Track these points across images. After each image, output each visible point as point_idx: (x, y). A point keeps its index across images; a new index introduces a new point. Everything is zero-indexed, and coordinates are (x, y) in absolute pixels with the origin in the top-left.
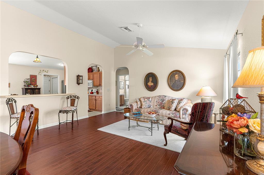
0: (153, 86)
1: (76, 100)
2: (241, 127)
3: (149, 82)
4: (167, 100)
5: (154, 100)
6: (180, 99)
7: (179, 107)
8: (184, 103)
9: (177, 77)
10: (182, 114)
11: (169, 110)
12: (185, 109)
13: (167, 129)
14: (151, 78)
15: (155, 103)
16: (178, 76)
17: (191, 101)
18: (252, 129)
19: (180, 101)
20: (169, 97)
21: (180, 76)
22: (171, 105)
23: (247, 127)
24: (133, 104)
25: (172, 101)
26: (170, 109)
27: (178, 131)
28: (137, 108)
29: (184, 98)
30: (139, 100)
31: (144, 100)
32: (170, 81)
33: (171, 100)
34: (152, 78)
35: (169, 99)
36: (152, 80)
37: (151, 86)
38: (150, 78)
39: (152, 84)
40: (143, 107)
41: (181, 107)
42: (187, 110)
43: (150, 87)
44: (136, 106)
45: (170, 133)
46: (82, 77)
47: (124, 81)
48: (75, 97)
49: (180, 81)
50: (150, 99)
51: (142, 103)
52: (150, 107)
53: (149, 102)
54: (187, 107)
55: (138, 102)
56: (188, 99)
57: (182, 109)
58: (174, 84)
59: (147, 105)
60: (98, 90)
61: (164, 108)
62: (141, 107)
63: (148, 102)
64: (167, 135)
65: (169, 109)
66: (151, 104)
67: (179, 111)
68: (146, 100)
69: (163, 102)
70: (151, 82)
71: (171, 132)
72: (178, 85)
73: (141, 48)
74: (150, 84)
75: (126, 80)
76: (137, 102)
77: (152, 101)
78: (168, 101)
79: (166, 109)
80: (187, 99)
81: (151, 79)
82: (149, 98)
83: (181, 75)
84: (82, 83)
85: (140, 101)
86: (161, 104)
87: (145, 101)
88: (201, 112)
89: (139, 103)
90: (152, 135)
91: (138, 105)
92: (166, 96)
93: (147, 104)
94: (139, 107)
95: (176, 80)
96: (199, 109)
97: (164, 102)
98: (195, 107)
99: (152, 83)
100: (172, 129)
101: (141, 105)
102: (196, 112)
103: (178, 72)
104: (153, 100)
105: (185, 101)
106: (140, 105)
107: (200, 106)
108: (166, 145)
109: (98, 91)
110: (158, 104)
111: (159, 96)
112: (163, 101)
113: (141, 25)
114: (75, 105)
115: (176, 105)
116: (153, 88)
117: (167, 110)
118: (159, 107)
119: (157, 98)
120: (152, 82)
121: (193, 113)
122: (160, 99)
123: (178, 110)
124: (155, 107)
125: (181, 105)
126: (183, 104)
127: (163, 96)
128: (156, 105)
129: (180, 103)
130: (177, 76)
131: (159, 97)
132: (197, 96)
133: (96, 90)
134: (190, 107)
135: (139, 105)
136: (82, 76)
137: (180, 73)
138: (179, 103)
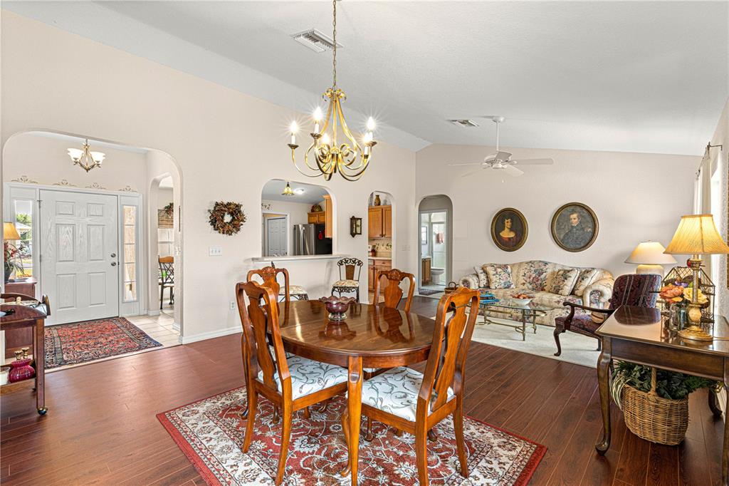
0: (515, 240)
1: (357, 268)
2: (675, 296)
3: (504, 229)
4: (549, 271)
5: (518, 272)
6: (583, 270)
7: (582, 288)
8: (594, 279)
9: (575, 219)
10: (589, 302)
11: (557, 294)
12: (597, 291)
13: (562, 323)
14: (509, 220)
15: (521, 278)
16: (578, 216)
17: (611, 274)
18: (686, 297)
19: (584, 274)
20: (556, 264)
21: (583, 217)
22: (561, 283)
23: (682, 295)
24: (470, 280)
25: (565, 274)
26: (560, 291)
27: (584, 326)
28: (479, 287)
29: (593, 269)
30: (482, 271)
31: (495, 270)
32: (558, 229)
33: (561, 272)
34: (512, 222)
35: (557, 270)
36: (512, 224)
37: (509, 239)
38: (506, 221)
39: (512, 235)
40: (492, 286)
41: (586, 288)
42: (602, 294)
43: (506, 242)
44: (477, 284)
45: (567, 331)
46: (359, 221)
47: (427, 226)
48: (354, 262)
49: (583, 229)
50: (509, 270)
51: (492, 277)
52: (508, 287)
53: (507, 275)
54: (601, 288)
55: (480, 275)
56: (604, 270)
57: (589, 292)
58: (567, 234)
59: (501, 281)
60: (374, 246)
61: (543, 290)
62: (488, 287)
63: (504, 275)
64: (561, 335)
65: (557, 291)
66: (510, 279)
67: (582, 297)
68: (499, 270)
69: (539, 276)
70: (508, 230)
71: (569, 330)
72: (577, 238)
73: (500, 166)
74: (507, 234)
75: (432, 223)
76: (478, 276)
77: (513, 274)
78: (553, 273)
79: (549, 292)
80: (602, 269)
81: (509, 224)
82: (506, 266)
83: (585, 213)
84: (361, 234)
85: (485, 272)
86: (535, 281)
87: (497, 273)
88: (632, 291)
89: (482, 276)
90: (524, 340)
91: (481, 282)
92: (546, 264)
93: (503, 280)
94: (482, 286)
95: (572, 227)
96: (629, 285)
97: (542, 276)
98: (621, 283)
99: (512, 233)
100: (573, 323)
101: (489, 281)
102: (622, 291)
103: (578, 209)
104: (515, 271)
105: (596, 274)
106: (485, 282)
107: (630, 281)
108: (558, 354)
109: (376, 249)
110: (528, 280)
111: (530, 262)
112: (540, 274)
113: (502, 119)
114: (356, 277)
115: (574, 283)
116: (514, 244)
117: (551, 294)
118: (530, 287)
119: (526, 266)
120: (511, 230)
121: (617, 293)
122: (532, 269)
123: (579, 295)
124: (522, 287)
125: (587, 282)
126: (592, 282)
127: (540, 264)
128: (524, 284)
129: (583, 279)
130: (575, 216)
131: (530, 264)
132: (625, 262)
133: (371, 247)
134: (608, 289)
135: (483, 283)
136: (361, 219)
137: (584, 210)
138: (582, 277)
